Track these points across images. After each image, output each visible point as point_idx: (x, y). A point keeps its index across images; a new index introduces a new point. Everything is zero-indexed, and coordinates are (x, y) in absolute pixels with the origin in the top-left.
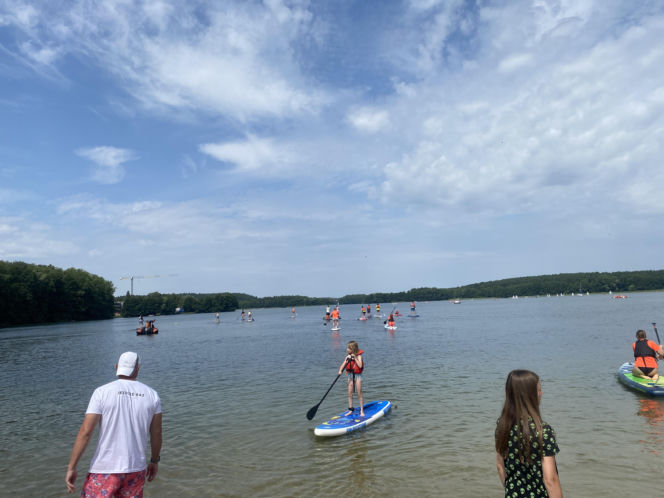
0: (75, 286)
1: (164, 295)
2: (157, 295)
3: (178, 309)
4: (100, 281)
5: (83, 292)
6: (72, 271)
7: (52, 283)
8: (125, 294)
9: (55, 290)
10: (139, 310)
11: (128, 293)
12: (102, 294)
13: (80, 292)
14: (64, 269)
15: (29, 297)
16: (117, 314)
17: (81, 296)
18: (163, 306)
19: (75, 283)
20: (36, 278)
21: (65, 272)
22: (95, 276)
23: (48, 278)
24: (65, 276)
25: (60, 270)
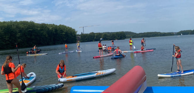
0: (62, 31)
1: (96, 33)
2: (93, 33)
3: (101, 39)
4: (70, 29)
5: (65, 33)
6: (60, 25)
7: (54, 31)
8: (81, 34)
9: (55, 33)
10: (86, 39)
11: (82, 33)
12: (71, 34)
13: (64, 33)
14: (58, 25)
15: (47, 36)
16: (78, 41)
17: (64, 35)
18: (95, 38)
19: (61, 30)
20: (48, 29)
21: (58, 26)
22: (68, 27)
23: (52, 28)
24: (58, 28)
25: (56, 26)
